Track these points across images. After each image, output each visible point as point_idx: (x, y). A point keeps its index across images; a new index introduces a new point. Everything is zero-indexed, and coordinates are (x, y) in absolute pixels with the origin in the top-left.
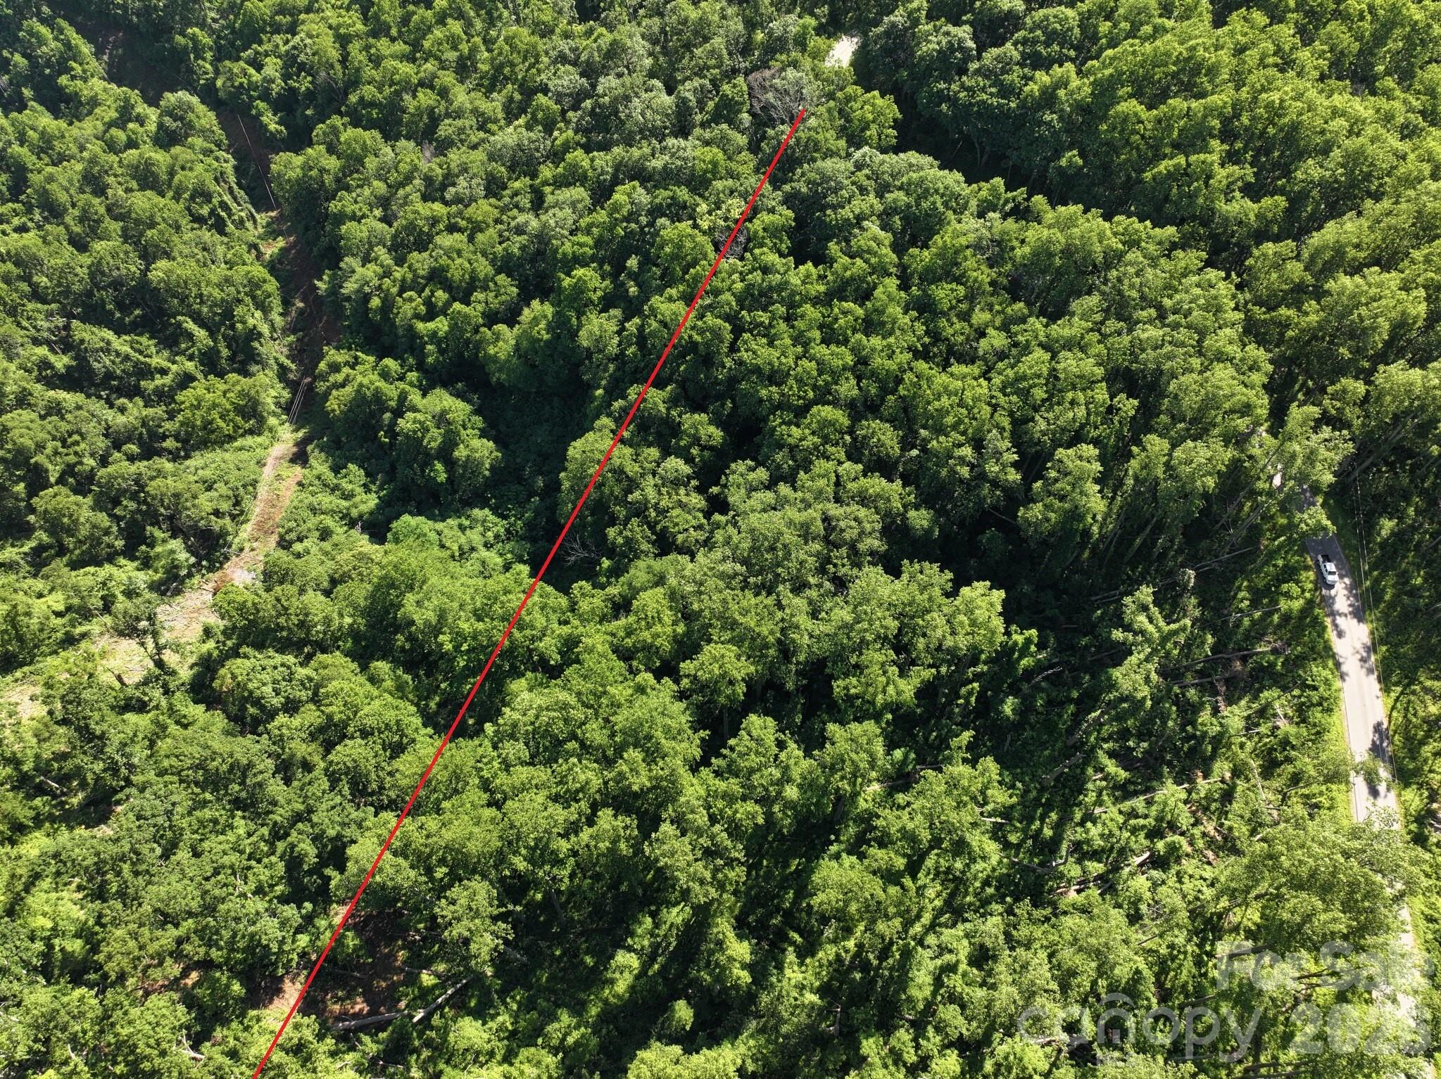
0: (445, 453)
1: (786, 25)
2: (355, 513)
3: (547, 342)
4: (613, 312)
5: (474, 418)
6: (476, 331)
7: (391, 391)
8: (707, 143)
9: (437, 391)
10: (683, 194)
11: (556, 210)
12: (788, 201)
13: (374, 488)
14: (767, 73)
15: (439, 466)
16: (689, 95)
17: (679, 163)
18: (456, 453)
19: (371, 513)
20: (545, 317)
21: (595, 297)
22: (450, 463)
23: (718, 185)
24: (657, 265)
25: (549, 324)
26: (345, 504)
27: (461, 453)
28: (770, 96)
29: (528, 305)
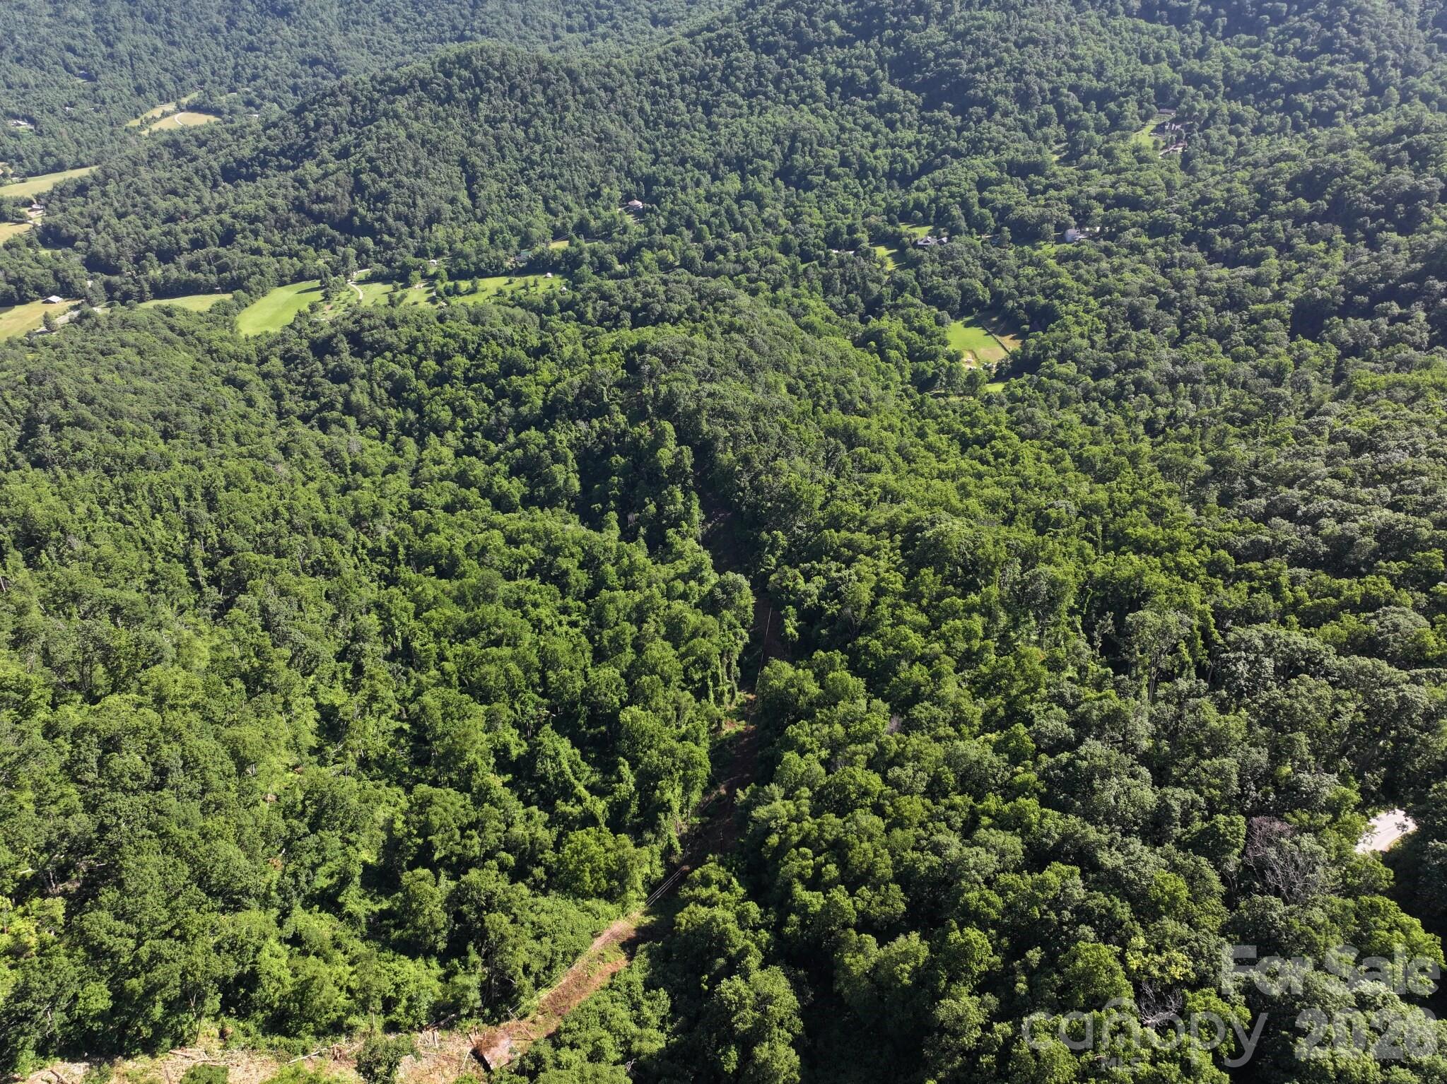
0: (747, 1043)
1: (1319, 784)
2: (636, 1046)
3: (904, 986)
4: (988, 997)
5: (796, 1020)
6: (846, 926)
7: (739, 938)
8: (1175, 868)
9: (776, 968)
10: (1124, 911)
11: (981, 850)
12: (1251, 992)
13: (668, 1028)
14: (1277, 826)
15: (733, 1054)
16: (1176, 805)
17: (1132, 875)
18: (757, 1050)
19: (650, 1056)
20: (917, 958)
21: (977, 969)
22: (746, 1056)
23: (1169, 925)
24: (1059, 972)
25: (916, 969)
26: (634, 1029)
27: (762, 1052)
28: (1272, 853)
29: (906, 934)
